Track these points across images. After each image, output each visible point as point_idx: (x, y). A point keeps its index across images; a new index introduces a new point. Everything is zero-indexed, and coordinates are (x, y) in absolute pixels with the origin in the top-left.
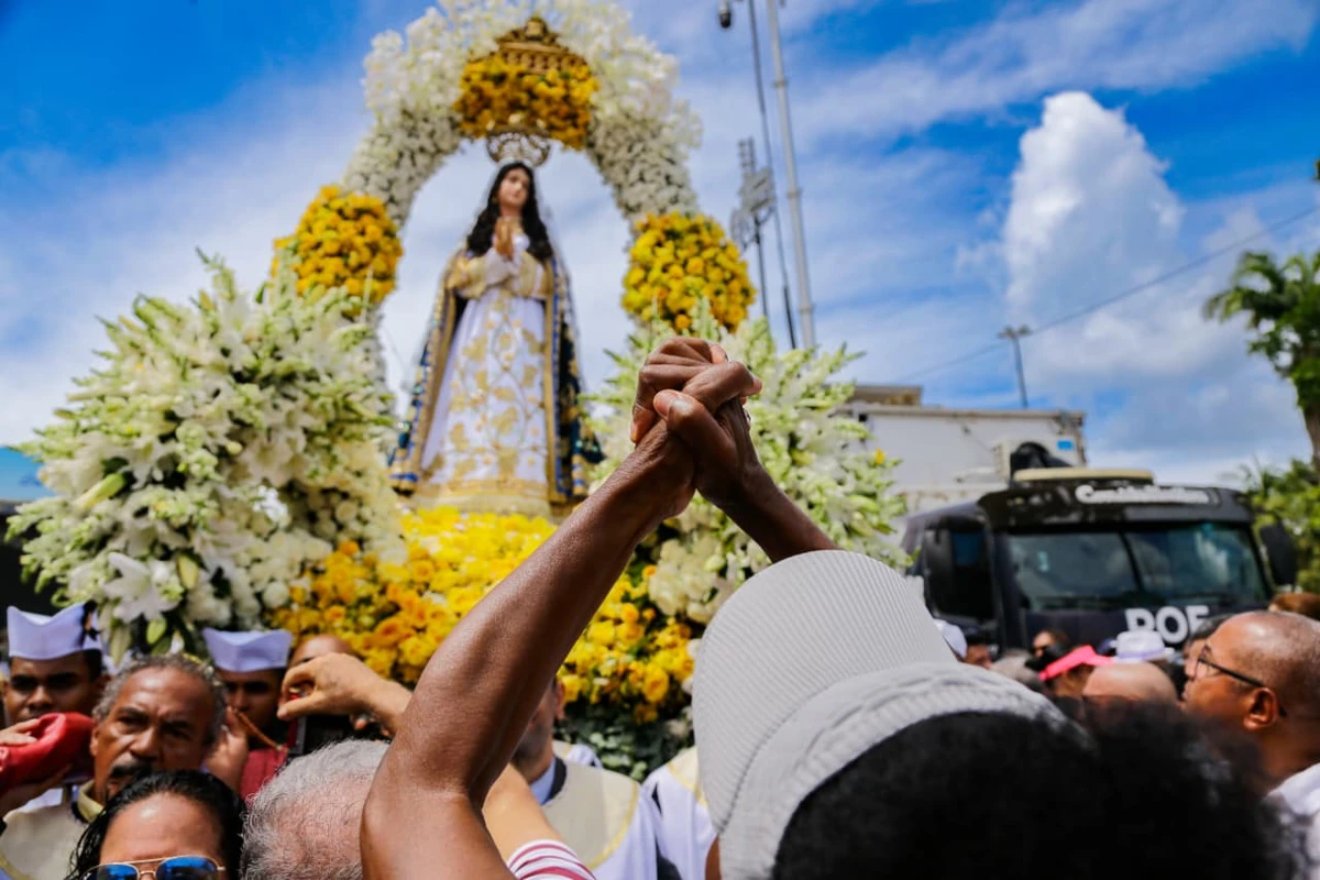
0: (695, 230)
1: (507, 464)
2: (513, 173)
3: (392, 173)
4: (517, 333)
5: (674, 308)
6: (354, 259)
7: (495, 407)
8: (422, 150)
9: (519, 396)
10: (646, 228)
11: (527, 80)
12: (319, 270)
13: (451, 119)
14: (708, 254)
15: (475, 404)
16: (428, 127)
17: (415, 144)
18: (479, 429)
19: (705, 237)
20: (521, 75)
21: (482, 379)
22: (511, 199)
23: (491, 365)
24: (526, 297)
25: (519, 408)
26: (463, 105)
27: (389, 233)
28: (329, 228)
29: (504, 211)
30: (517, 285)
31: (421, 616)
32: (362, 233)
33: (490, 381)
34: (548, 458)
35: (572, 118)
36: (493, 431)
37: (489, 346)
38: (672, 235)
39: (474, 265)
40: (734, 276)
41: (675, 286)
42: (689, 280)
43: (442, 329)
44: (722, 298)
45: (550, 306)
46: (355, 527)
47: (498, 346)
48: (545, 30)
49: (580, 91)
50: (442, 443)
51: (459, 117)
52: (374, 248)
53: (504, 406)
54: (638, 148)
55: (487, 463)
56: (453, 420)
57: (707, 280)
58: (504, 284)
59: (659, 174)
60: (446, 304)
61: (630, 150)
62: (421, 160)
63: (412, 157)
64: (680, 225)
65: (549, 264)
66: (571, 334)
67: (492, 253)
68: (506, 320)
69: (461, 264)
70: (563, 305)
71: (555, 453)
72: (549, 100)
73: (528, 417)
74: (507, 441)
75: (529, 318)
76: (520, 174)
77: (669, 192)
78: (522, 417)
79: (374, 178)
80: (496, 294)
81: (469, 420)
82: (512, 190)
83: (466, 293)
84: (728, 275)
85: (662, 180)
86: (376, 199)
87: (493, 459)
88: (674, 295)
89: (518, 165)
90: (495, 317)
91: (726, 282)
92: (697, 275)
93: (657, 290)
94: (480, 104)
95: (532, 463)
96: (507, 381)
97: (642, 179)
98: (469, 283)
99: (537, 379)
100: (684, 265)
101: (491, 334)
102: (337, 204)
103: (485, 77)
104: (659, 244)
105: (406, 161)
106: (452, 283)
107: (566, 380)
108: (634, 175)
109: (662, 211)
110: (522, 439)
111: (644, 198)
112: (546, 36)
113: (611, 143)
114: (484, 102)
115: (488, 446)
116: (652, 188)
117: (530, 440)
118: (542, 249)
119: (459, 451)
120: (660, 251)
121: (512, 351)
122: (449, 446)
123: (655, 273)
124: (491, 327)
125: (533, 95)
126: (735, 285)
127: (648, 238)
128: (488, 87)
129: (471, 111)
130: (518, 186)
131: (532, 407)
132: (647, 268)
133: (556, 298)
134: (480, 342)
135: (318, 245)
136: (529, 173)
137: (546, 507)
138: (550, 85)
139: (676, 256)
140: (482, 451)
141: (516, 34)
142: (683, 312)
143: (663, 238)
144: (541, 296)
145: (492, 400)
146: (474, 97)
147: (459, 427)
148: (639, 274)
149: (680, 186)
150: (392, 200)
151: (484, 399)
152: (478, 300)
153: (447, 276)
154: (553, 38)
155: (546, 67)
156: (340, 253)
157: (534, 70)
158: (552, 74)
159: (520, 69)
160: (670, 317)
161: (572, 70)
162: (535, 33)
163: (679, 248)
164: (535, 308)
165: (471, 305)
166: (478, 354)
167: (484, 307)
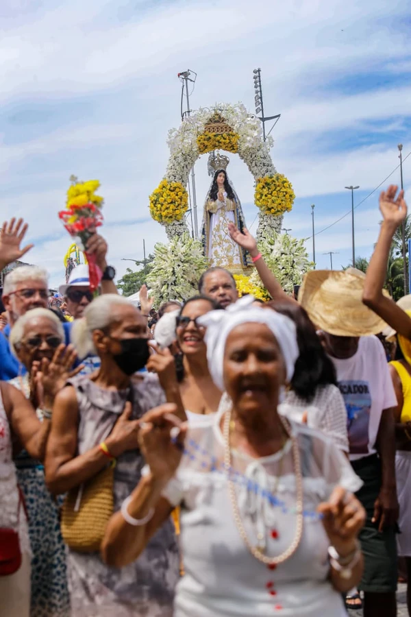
0: (274, 181)
1: (231, 260)
2: (220, 174)
3: (182, 173)
4: (228, 222)
5: (270, 207)
6: (177, 205)
7: (226, 245)
8: (189, 164)
9: (231, 241)
10: (259, 181)
11: (218, 138)
12: (167, 208)
14: (278, 188)
15: (219, 244)
17: (187, 163)
18: (222, 251)
19: (277, 184)
20: (215, 136)
21: (220, 236)
22: (221, 182)
23: (223, 233)
24: (229, 211)
25: (231, 245)
26: (200, 148)
27: (184, 192)
28: (168, 195)
29: (219, 185)
30: (226, 208)
32: (177, 195)
33: (223, 238)
34: (240, 257)
35: (233, 146)
36: (226, 252)
37: (221, 227)
38: (267, 184)
39: (213, 203)
40: (286, 193)
41: (270, 200)
42: (273, 198)
44: (284, 202)
45: (236, 212)
47: (223, 227)
48: (220, 117)
49: (233, 140)
52: (181, 199)
54: (253, 156)
55: (225, 260)
56: (214, 249)
58: (222, 208)
59: (261, 163)
60: (206, 215)
61: (251, 157)
62: (189, 166)
64: (269, 181)
65: (234, 200)
66: (242, 219)
67: (218, 200)
68: (225, 219)
69: (209, 202)
70: (240, 210)
71: (242, 255)
72: (224, 143)
73: (234, 246)
74: (230, 254)
75: (230, 217)
76: (222, 174)
77: (264, 169)
79: (177, 176)
80: (220, 211)
81: (218, 248)
82: (220, 179)
83: (211, 211)
85: (262, 165)
86: (179, 183)
87: (227, 259)
88: (270, 203)
89: (222, 171)
90: (221, 219)
91: (284, 196)
92: (276, 196)
93: (264, 202)
94: (204, 148)
95: (237, 259)
96: (227, 237)
97: (256, 165)
98: (212, 209)
100: (271, 194)
101: (221, 224)
102: (168, 187)
103: (205, 139)
104: (264, 187)
105: (185, 168)
106: (208, 209)
108: (254, 164)
109: (263, 175)
110: (233, 253)
111: (257, 172)
112: (221, 120)
114: (206, 147)
115: (225, 256)
116: (260, 168)
117: (236, 253)
118: (231, 195)
119: (217, 258)
120: (265, 190)
122: (214, 256)
123: (263, 197)
124: (220, 221)
125: (220, 143)
126: (287, 196)
127: (261, 185)
128: (206, 142)
129: (202, 150)
130: (222, 178)
131: (235, 243)
132: (262, 195)
133: (237, 210)
134: (218, 226)
135: (165, 201)
136: (225, 173)
137: (242, 270)
138: (224, 139)
139: (268, 191)
140: (223, 257)
141: (210, 120)
142: (273, 208)
143: (264, 185)
144: (233, 210)
145: (224, 243)
147: (216, 251)
148: (259, 196)
149: (268, 165)
150: (183, 181)
151: (222, 243)
152: (216, 214)
153: (206, 207)
154: (223, 121)
155: (222, 131)
156: (172, 203)
157: (218, 133)
158: (225, 135)
159: (214, 133)
160: (269, 209)
161: (230, 133)
162: (217, 119)
163: (269, 189)
164: (231, 213)
165: (214, 215)
166: (218, 230)
167: (217, 215)
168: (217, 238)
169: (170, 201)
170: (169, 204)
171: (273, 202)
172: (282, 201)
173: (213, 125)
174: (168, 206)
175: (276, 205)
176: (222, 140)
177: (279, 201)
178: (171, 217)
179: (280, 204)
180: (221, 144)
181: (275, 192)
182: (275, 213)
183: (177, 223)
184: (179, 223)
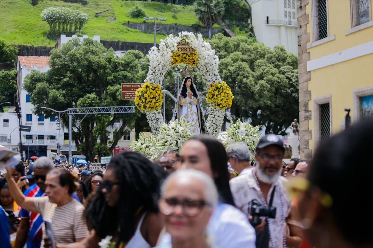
0: (221, 86)
3: (159, 78)
4: (194, 112)
5: (219, 103)
6: (157, 99)
9: (195, 125)
10: (211, 86)
11: (185, 56)
14: (225, 91)
20: (183, 54)
23: (190, 120)
24: (194, 105)
26: (172, 62)
28: (151, 93)
30: (192, 103)
32: (157, 93)
35: (194, 61)
38: (217, 88)
39: (184, 99)
41: (220, 99)
44: (228, 100)
45: (198, 107)
47: (190, 116)
48: (185, 42)
49: (195, 57)
53: (193, 128)
54: (208, 69)
57: (225, 97)
59: (213, 74)
60: (179, 107)
61: (206, 69)
65: (197, 98)
66: (202, 111)
67: (187, 98)
68: (191, 110)
69: (181, 99)
75: (194, 109)
76: (189, 80)
78: (197, 129)
80: (188, 105)
83: (182, 105)
84: (228, 95)
85: (213, 75)
88: (219, 101)
89: (189, 78)
90: (189, 110)
92: (223, 96)
94: (175, 62)
96: (193, 123)
98: (183, 103)
100: (220, 95)
101: (189, 114)
102: (151, 87)
103: (175, 56)
106: (180, 103)
108: (208, 74)
111: (210, 80)
113: (202, 67)
116: (212, 77)
118: (195, 95)
120: (216, 92)
121: (193, 116)
123: (215, 97)
124: (189, 112)
126: (230, 96)
128: (177, 58)
130: (190, 83)
131: (198, 127)
132: (213, 95)
133: (199, 104)
135: (149, 96)
138: (189, 56)
139: (218, 92)
141: (179, 43)
142: (221, 104)
143: (215, 89)
144: (196, 104)
146: (174, 60)
148: (211, 96)
149: (217, 76)
154: (187, 44)
155: (187, 51)
156: (153, 98)
157: (184, 52)
158: (189, 54)
159: (182, 52)
160: (219, 105)
161: (193, 52)
162: (183, 43)
163: (219, 91)
164: (195, 107)
165: (184, 107)
166: (187, 117)
167: (186, 107)
169: (152, 96)
170: (151, 98)
171: (222, 100)
172: (227, 99)
173: (181, 46)
174: (151, 100)
175: (223, 102)
176: (187, 57)
177: (225, 100)
178: (153, 108)
179: (226, 102)
180: (186, 60)
181: (223, 93)
182: (222, 108)
183: (156, 112)
184: (157, 112)
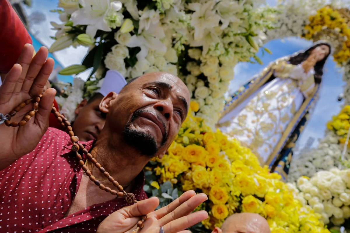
1: (257, 143)
2: (324, 46)
4: (291, 100)
8: (286, 25)
9: (277, 122)
13: (304, 22)
15: (257, 113)
16: (295, 18)
17: (286, 20)
18: (253, 122)
22: (318, 54)
23: (273, 103)
24: (301, 91)
25: (275, 126)
26: (313, 20)
30: (301, 83)
31: (213, 161)
34: (271, 154)
36: (259, 127)
37: (277, 96)
39: (289, 66)
43: (261, 79)
46: (202, 102)
47: (280, 99)
50: (233, 118)
51: (308, 22)
53: (269, 121)
55: (249, 136)
56: (244, 112)
58: (296, 81)
60: (268, 73)
62: (284, 28)
63: (282, 24)
65: (317, 86)
68: (289, 93)
69: (283, 63)
70: (312, 104)
71: (276, 155)
73: (276, 133)
75: (297, 99)
78: (273, 131)
80: (290, 81)
81: (251, 117)
82: (319, 52)
87: (252, 137)
89: (329, 46)
90: (285, 89)
94: (319, 22)
95: (266, 151)
96: (276, 113)
98: (282, 71)
99: (287, 122)
101: (280, 93)
103: (329, 14)
106: (275, 67)
107: (296, 132)
110: (269, 139)
114: (322, 23)
115: (253, 131)
117: (271, 141)
119: (239, 125)
121: (285, 104)
122: (236, 120)
124: (282, 90)
128: (327, 19)
129: (314, 23)
130: (323, 52)
131: (279, 130)
140: (249, 131)
144: (306, 95)
145: (266, 116)
146: (319, 19)
147: (245, 116)
151: (262, 113)
165: (277, 79)
166: (269, 97)
167: (283, 83)
168: (260, 103)
